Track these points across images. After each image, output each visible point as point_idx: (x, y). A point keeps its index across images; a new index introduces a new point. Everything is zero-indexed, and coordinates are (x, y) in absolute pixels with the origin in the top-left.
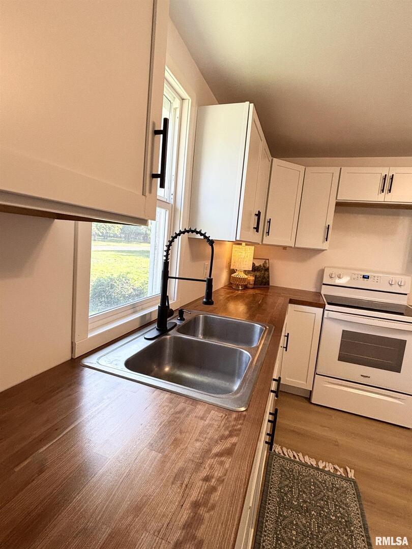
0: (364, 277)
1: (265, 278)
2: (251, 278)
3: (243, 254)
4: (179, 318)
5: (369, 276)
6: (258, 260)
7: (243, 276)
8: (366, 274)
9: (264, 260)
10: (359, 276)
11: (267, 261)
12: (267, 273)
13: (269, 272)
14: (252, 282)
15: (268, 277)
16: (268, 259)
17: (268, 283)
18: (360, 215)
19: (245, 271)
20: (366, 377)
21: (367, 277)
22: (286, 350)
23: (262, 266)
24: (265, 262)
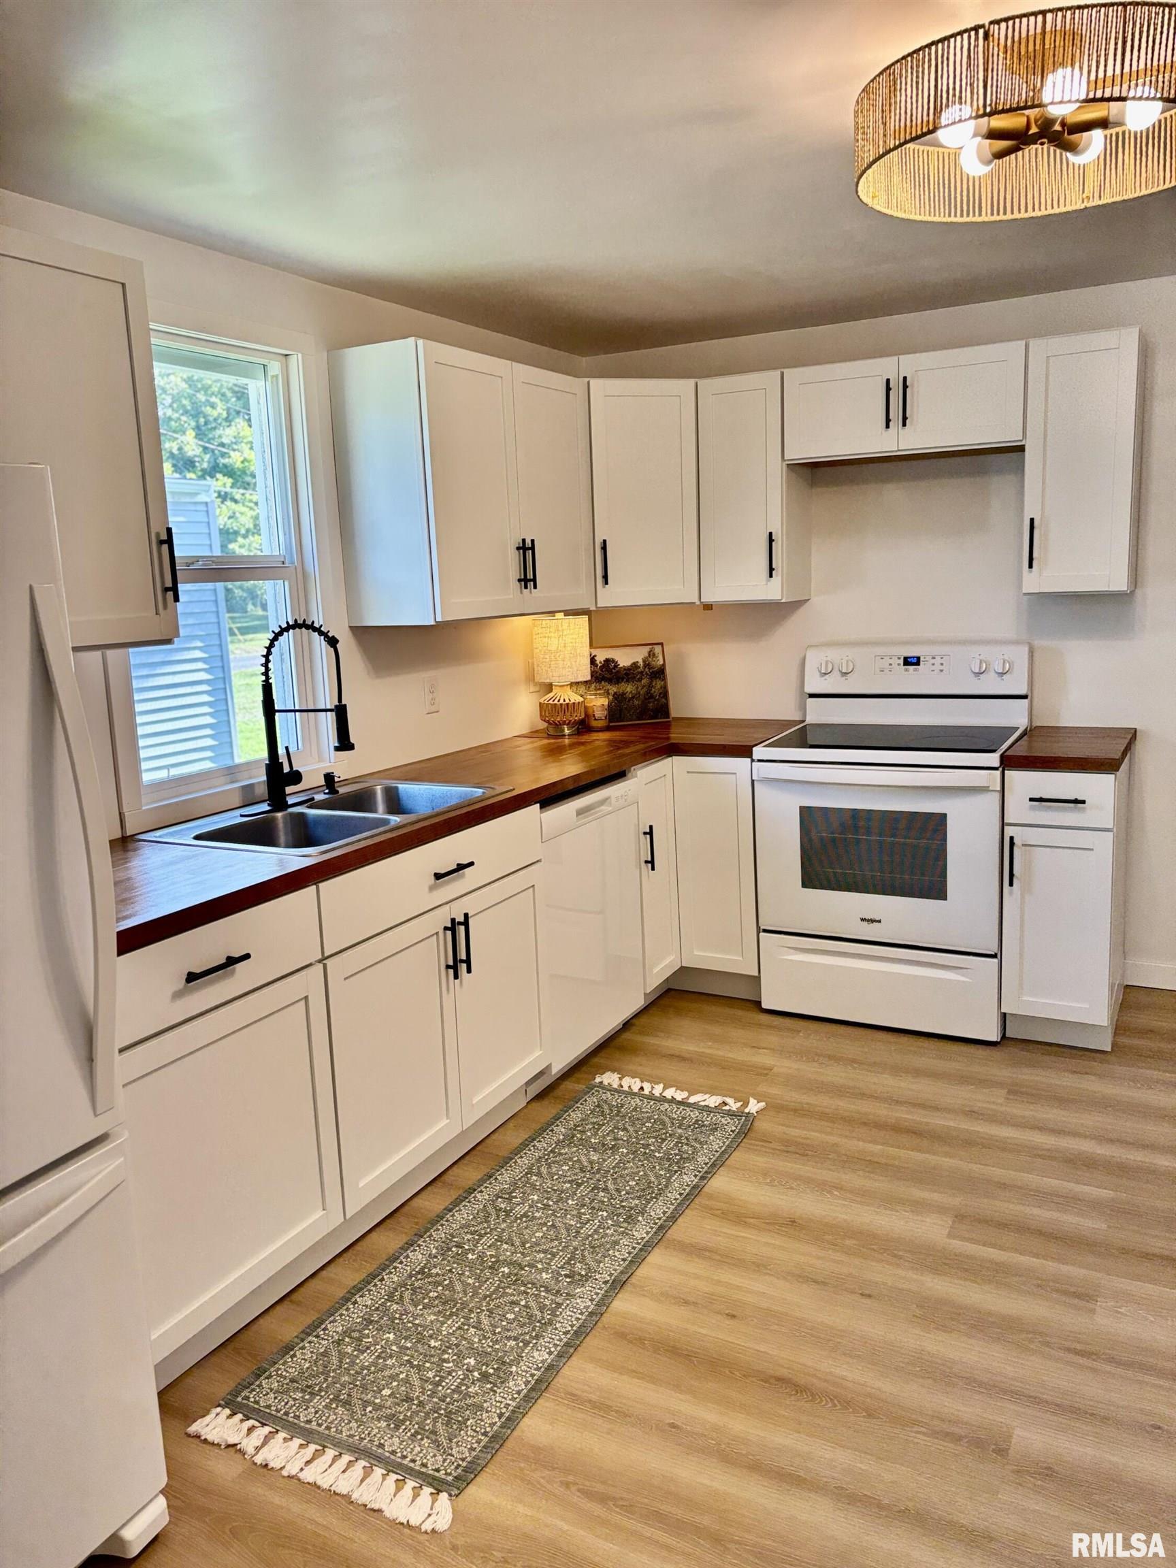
0: (907, 662)
1: (652, 697)
2: (598, 703)
3: (555, 641)
4: (327, 791)
5: (918, 658)
6: (628, 650)
7: (573, 697)
8: (911, 652)
9: (647, 648)
10: (895, 661)
11: (658, 649)
12: (658, 684)
13: (664, 679)
14: (600, 713)
15: (665, 693)
16: (662, 644)
17: (664, 710)
18: (890, 486)
19: (574, 685)
20: (872, 921)
21: (915, 661)
22: (653, 869)
23: (641, 663)
24: (651, 654)
